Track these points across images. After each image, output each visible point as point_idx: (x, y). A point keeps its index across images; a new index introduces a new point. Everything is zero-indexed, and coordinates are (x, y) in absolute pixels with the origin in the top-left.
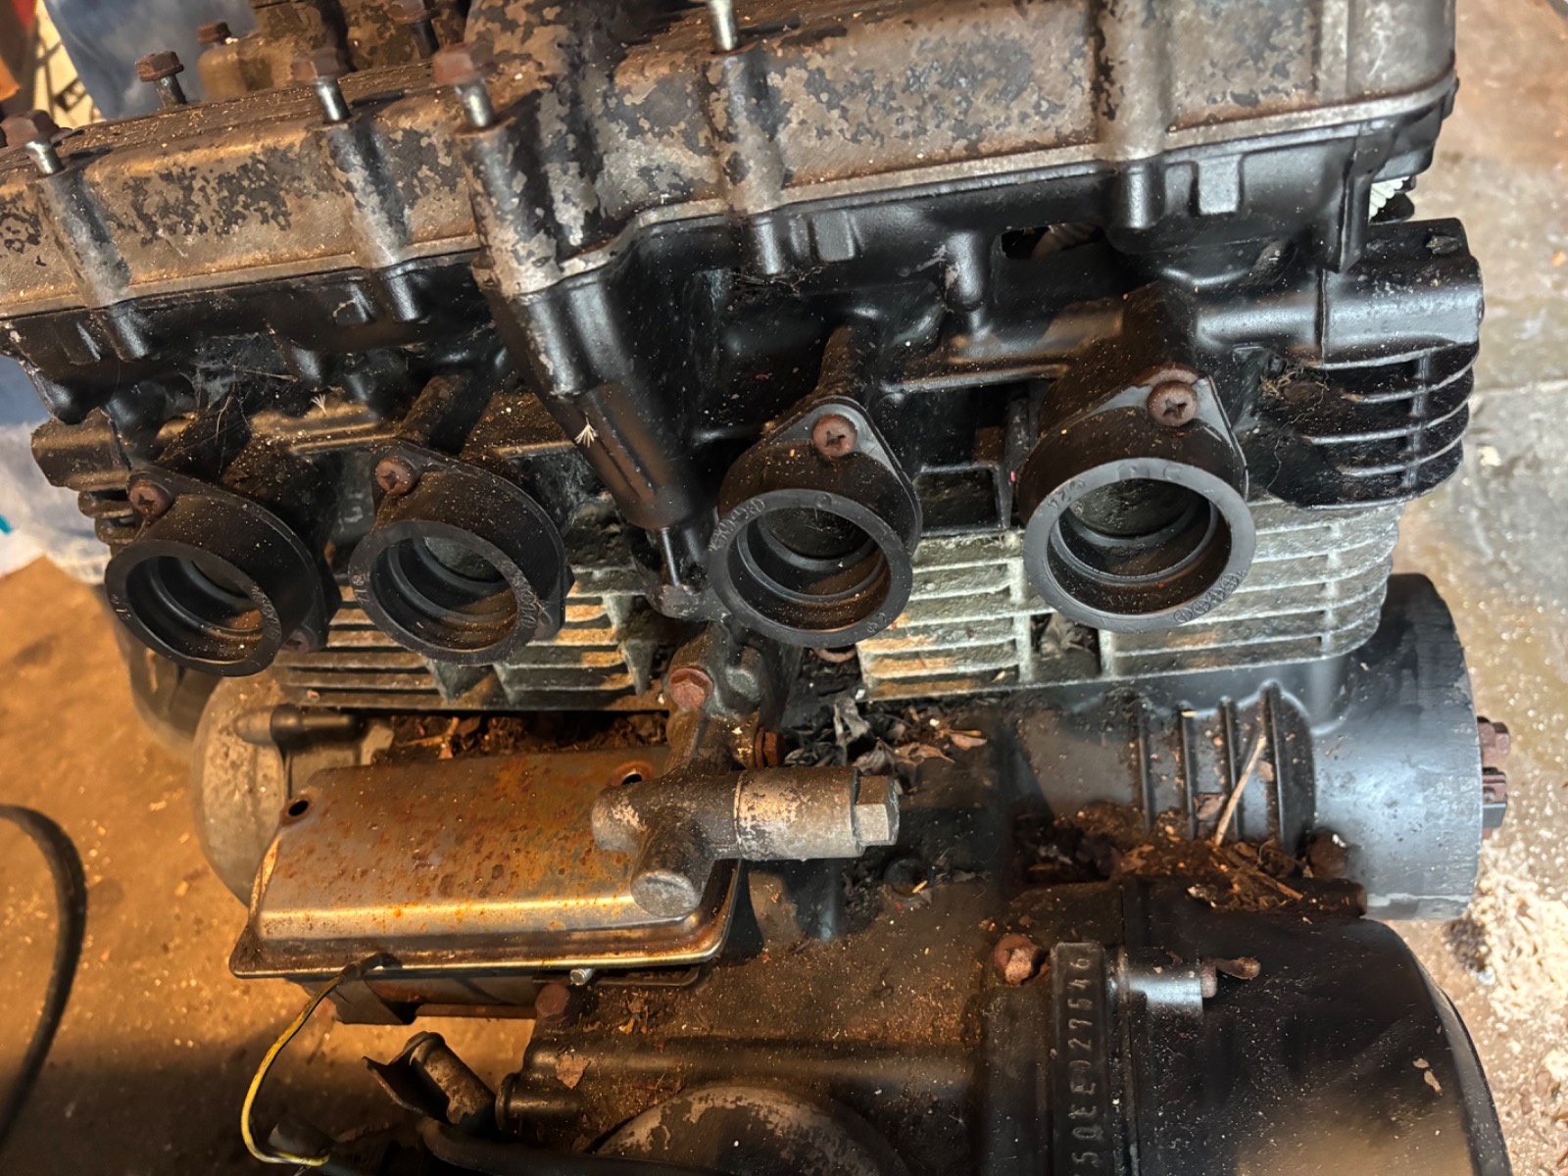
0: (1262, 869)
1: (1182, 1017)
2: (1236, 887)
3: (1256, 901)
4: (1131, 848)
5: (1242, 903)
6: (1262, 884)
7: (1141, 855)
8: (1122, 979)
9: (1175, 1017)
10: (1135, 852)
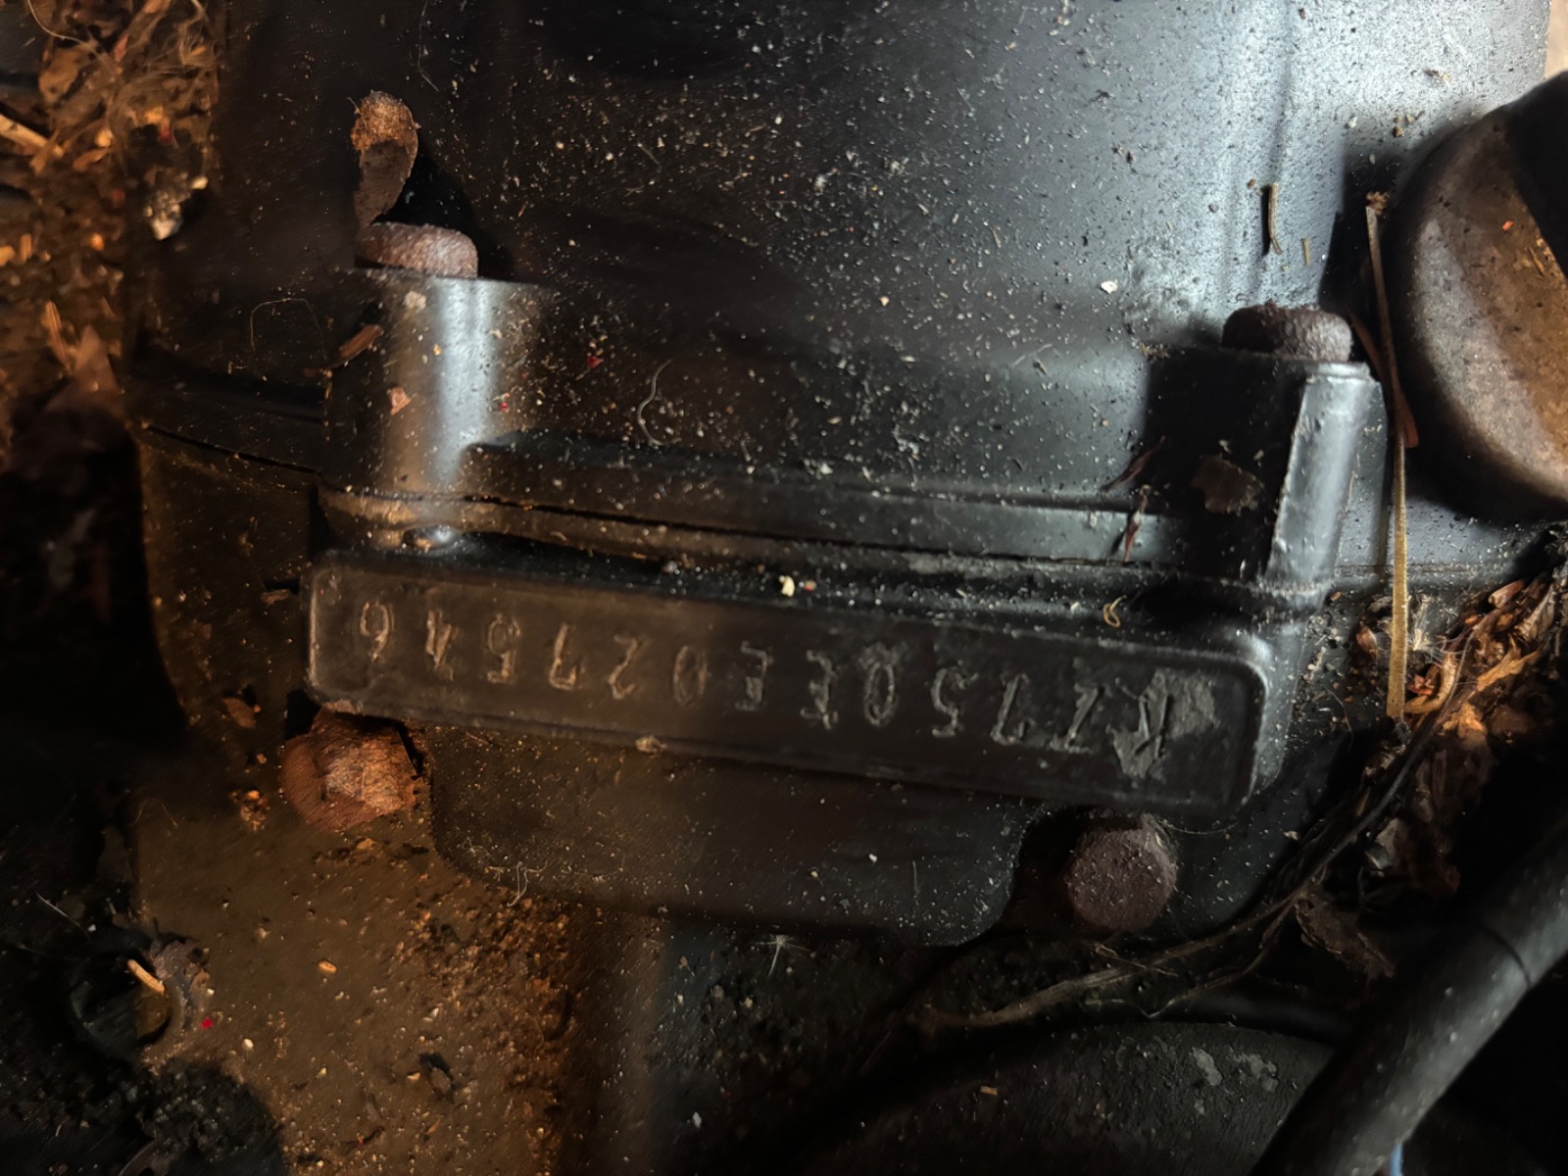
0: (108, 45)
1: (538, 351)
2: (154, 116)
3: (190, 74)
4: (50, 358)
5: (194, 110)
6: (146, 52)
7: (71, 339)
8: (424, 510)
9: (538, 371)
10: (62, 350)
